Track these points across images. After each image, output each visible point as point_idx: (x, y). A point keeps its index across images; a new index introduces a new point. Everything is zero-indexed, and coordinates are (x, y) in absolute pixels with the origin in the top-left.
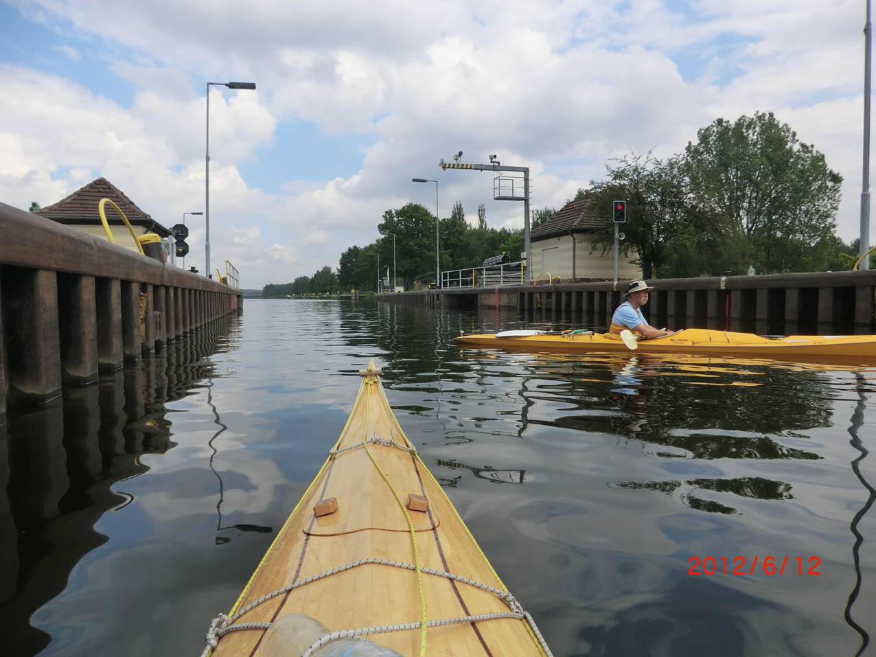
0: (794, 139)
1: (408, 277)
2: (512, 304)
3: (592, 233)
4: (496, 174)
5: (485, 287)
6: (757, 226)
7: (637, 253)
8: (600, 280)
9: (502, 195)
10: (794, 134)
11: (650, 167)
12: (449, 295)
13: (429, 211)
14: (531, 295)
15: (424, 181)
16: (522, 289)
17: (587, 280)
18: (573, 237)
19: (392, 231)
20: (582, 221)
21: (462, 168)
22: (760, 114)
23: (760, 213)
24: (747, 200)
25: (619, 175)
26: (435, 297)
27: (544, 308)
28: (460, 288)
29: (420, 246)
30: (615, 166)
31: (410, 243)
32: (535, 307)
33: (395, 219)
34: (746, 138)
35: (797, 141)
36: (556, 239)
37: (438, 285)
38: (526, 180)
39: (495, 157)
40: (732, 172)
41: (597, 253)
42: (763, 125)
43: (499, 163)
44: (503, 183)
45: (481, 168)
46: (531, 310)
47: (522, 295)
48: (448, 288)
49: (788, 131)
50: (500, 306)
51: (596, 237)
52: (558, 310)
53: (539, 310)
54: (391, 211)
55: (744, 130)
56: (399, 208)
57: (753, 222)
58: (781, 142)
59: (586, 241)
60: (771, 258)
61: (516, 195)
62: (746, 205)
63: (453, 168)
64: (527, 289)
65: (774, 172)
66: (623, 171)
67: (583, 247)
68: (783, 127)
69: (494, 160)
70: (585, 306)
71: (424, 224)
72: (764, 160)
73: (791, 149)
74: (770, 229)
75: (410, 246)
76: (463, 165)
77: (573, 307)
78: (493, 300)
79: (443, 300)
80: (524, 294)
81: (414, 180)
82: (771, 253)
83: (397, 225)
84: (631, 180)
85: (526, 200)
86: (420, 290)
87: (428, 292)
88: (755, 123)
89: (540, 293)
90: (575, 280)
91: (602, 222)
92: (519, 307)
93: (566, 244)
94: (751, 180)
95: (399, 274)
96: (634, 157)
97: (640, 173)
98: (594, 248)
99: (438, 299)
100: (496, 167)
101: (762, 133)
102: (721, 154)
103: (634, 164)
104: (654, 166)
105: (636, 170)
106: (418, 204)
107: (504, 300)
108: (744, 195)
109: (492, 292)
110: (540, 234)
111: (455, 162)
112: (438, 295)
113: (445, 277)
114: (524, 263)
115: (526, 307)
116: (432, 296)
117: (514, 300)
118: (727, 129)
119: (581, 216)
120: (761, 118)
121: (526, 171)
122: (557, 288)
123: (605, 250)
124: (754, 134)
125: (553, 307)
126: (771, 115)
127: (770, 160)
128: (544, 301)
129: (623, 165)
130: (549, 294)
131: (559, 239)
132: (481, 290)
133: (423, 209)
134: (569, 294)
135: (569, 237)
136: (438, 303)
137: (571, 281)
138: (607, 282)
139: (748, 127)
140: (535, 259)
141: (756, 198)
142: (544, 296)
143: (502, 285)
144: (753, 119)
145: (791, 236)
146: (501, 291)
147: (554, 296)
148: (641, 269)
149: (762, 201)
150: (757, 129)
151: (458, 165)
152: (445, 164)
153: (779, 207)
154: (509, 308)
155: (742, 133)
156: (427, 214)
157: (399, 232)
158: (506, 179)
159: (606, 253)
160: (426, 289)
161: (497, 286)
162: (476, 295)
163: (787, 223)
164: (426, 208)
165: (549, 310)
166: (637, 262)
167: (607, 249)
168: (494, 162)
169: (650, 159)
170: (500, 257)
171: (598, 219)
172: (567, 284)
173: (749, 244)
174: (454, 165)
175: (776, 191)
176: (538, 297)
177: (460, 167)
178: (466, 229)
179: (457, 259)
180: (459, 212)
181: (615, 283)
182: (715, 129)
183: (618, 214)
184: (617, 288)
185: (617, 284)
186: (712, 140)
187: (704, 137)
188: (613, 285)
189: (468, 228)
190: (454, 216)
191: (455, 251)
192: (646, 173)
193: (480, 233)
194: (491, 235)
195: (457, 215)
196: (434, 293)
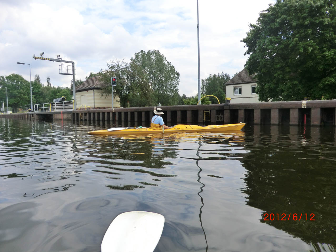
0: (165, 60)
1: (14, 107)
2: (69, 118)
3: (101, 89)
4: (60, 63)
5: (56, 111)
6: (155, 89)
7: (119, 97)
8: (105, 108)
9: (63, 72)
10: (165, 58)
11: (123, 65)
12: (39, 115)
13: (23, 78)
14: (78, 114)
15: (23, 64)
16: (74, 111)
17: (99, 108)
18: (93, 91)
19: (4, 86)
20: (97, 84)
21: (44, 59)
22: (155, 50)
23: (156, 84)
24: (151, 80)
25: (112, 67)
26: (31, 116)
27: (83, 119)
28: (44, 112)
29: (19, 93)
30: (111, 64)
31: (14, 91)
32: (79, 119)
33: (6, 80)
34: (151, 58)
35: (166, 60)
36: (86, 92)
37: (32, 110)
38: (73, 67)
39: (59, 56)
40: (146, 69)
41: (103, 97)
42: (156, 54)
43: (61, 59)
44: (63, 67)
45: (53, 60)
46: (78, 120)
47: (74, 114)
48: (38, 112)
49: (164, 57)
50: (63, 119)
51: (103, 91)
52: (90, 120)
53: (81, 120)
54: (3, 76)
55: (150, 55)
57: (154, 87)
58: (162, 61)
59: (99, 92)
60: (159, 100)
61: (69, 73)
62: (151, 81)
63: (40, 59)
64: (75, 111)
65: (160, 71)
66: (113, 66)
67: (98, 94)
68: (162, 56)
69: (59, 57)
70: (101, 118)
71: (21, 83)
72: (157, 66)
73: (165, 63)
74: (159, 90)
75: (14, 93)
76: (44, 58)
77: (96, 119)
78: (60, 116)
79: (35, 117)
80: (74, 113)
81: (18, 63)
82: (159, 98)
83: (7, 83)
84: (116, 70)
85: (73, 75)
86: (23, 112)
87: (28, 113)
88: (153, 53)
90: (95, 108)
91: (105, 85)
92: (72, 119)
93: (91, 93)
94: (153, 73)
95: (9, 105)
96: (117, 61)
98: (102, 95)
99: (33, 116)
100: (60, 60)
101: (155, 57)
102: (143, 62)
103: (117, 64)
104: (124, 65)
105: (118, 66)
106: (18, 74)
107: (65, 116)
108: (150, 78)
109: (60, 113)
110: (79, 89)
111: (41, 56)
112: (33, 115)
113: (36, 107)
114: (73, 101)
115: (76, 119)
116: (29, 116)
117: (70, 116)
118: (145, 54)
120: (155, 51)
121: (73, 63)
122: (89, 111)
124: (153, 57)
125: (88, 119)
126: (158, 51)
127: (158, 66)
128: (83, 117)
129: (113, 64)
130: (85, 114)
131: (87, 92)
132: (54, 112)
133: (20, 77)
134: (94, 114)
135: (92, 91)
136: (33, 118)
137: (93, 108)
138: (109, 109)
139: (151, 54)
140: (78, 99)
141: (154, 79)
142: (83, 114)
143: (64, 110)
145: (165, 93)
146: (64, 113)
147: (88, 114)
148: (120, 104)
149: (157, 80)
150: (154, 55)
151: (42, 58)
152: (36, 57)
153: (161, 83)
154: (68, 120)
155: (149, 56)
156: (22, 79)
157: (8, 86)
158: (65, 66)
159: (107, 97)
160: (26, 112)
161: (61, 111)
162: (52, 114)
163: (164, 88)
164: (22, 76)
165: (86, 120)
166: (119, 101)
167: (107, 96)
168: (59, 58)
169: (123, 62)
170: (61, 99)
171: (104, 84)
172: (91, 110)
173: (153, 95)
174: (40, 58)
175: (160, 77)
176: (81, 115)
177: (43, 59)
178: (41, 87)
179: (38, 99)
180: (38, 78)
181: (114, 109)
182: (141, 54)
183: (113, 82)
184: (114, 111)
185: (114, 110)
186: (140, 57)
187: (137, 56)
188: (112, 110)
189: (43, 86)
190: (36, 81)
191: (37, 96)
192: (122, 67)
193: (48, 88)
194: (53, 89)
195: (37, 80)
196: (30, 114)
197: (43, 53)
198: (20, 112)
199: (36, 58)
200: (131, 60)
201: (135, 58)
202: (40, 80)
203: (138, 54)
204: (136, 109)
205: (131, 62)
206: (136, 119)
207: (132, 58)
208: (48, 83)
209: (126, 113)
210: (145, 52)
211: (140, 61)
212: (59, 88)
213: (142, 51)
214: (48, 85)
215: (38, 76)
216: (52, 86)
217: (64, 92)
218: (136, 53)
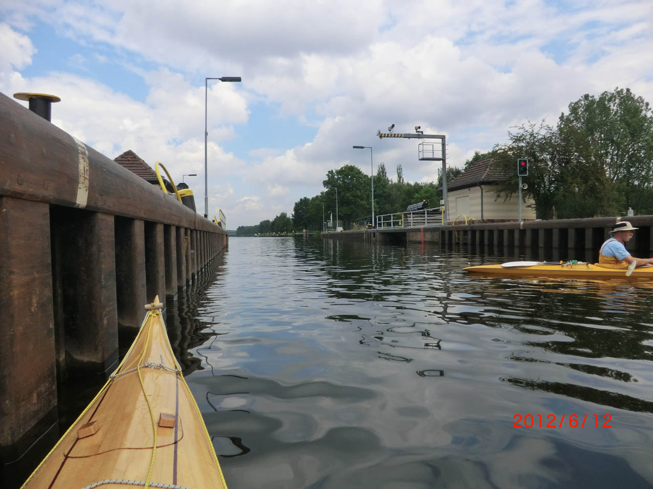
0: (647, 108)
1: (346, 220)
2: (435, 240)
3: (497, 184)
4: (420, 141)
5: (412, 227)
6: (618, 177)
7: (532, 199)
8: (503, 221)
9: (426, 156)
10: (647, 104)
11: (543, 132)
12: (383, 234)
13: (361, 170)
14: (450, 233)
15: (362, 148)
16: (443, 228)
17: (492, 221)
18: (481, 188)
19: (333, 186)
20: (488, 175)
21: (394, 137)
22: (619, 90)
23: (620, 166)
24: (610, 157)
25: (518, 139)
26: (372, 235)
27: (461, 243)
28: (392, 228)
29: (354, 196)
30: (516, 132)
31: (347, 194)
32: (454, 242)
33: (336, 177)
34: (609, 108)
35: (650, 109)
36: (467, 190)
37: (373, 225)
38: (444, 145)
39: (419, 128)
40: (597, 135)
41: (500, 200)
42: (622, 98)
43: (422, 132)
44: (426, 147)
45: (408, 136)
46: (450, 244)
47: (443, 233)
48: (383, 228)
49: (642, 102)
50: (425, 242)
51: (500, 187)
52: (473, 244)
53: (458, 244)
54: (332, 171)
55: (606, 103)
56: (339, 168)
57: (615, 174)
58: (637, 111)
59: (492, 190)
60: (630, 201)
61: (436, 156)
62: (608, 160)
63: (388, 137)
64: (446, 228)
65: (633, 135)
66: (521, 137)
67: (489, 195)
68: (637, 99)
69: (418, 130)
70: (495, 241)
71: (358, 180)
72: (623, 125)
73: (646, 116)
74: (629, 179)
75: (347, 197)
76: (395, 134)
77: (486, 242)
78: (419, 237)
79: (378, 236)
80: (445, 232)
81: (354, 147)
82: (629, 198)
83: (337, 181)
84: (528, 143)
85: (443, 160)
86: (358, 229)
87: (366, 231)
88: (615, 97)
89: (458, 231)
90: (483, 221)
91: (504, 176)
92: (440, 242)
93: (476, 193)
94: (613, 141)
95: (340, 218)
96: (530, 125)
97: (535, 137)
98: (498, 196)
99: (374, 236)
100: (420, 135)
101: (620, 104)
102: (589, 121)
103: (530, 131)
104: (546, 131)
105: (532, 135)
106: (353, 165)
107: (428, 237)
108: (607, 153)
109: (418, 230)
110: (455, 186)
111: (389, 132)
112: (374, 234)
113: (380, 220)
114: (442, 208)
115: (447, 242)
116: (369, 234)
117: (437, 237)
118: (593, 102)
119: (487, 172)
120: (620, 93)
121: (443, 138)
122: (472, 227)
123: (507, 197)
124: (614, 106)
125: (469, 242)
126: (628, 90)
127: (628, 125)
128: (461, 238)
129: (522, 131)
130: (465, 232)
131: (469, 190)
132: (409, 229)
133: (357, 169)
134: (482, 232)
135: (478, 188)
136: (374, 239)
137: (479, 222)
138: (512, 222)
139: (610, 100)
140: (451, 205)
141: (617, 155)
142: (461, 233)
143: (426, 225)
144: (613, 94)
145: (646, 184)
146: (426, 230)
147: (469, 233)
148: (535, 212)
149: (623, 156)
150: (617, 101)
151: (391, 135)
152: (382, 134)
153: (635, 161)
154: (432, 243)
155: (605, 105)
156: (359, 172)
157: (339, 187)
158: (428, 144)
159: (508, 199)
160: (364, 229)
161: (421, 226)
162: (406, 233)
163: (643, 173)
164: (358, 168)
165: (465, 244)
166: (533, 206)
167: (509, 197)
168: (418, 132)
169: (543, 126)
170: (420, 204)
171: (502, 173)
172: (477, 224)
173: (612, 191)
174: (388, 134)
175: (633, 150)
176: (456, 234)
177: (393, 136)
178: (388, 184)
179: (382, 206)
180: (382, 171)
181: (522, 223)
182: (583, 102)
183: (522, 169)
184: (523, 227)
185: (524, 224)
186: (580, 111)
187: (574, 109)
188: (520, 225)
189: (390, 183)
190: (379, 174)
191: (380, 200)
192: (540, 137)
193: (399, 186)
194: (407, 188)
195: (381, 173)
196: (371, 232)
197: (393, 126)
198: (356, 229)
199: (381, 137)
200: (560, 118)
201: (570, 114)
202: (386, 173)
203: (576, 103)
204: (572, 223)
205: (561, 123)
206: (571, 244)
207: (563, 114)
208: (400, 177)
209: (549, 232)
210: (593, 96)
211: (581, 120)
212: (416, 184)
213: (586, 97)
214: (399, 181)
215: (383, 166)
216: (406, 181)
217: (426, 192)
218: (571, 103)
